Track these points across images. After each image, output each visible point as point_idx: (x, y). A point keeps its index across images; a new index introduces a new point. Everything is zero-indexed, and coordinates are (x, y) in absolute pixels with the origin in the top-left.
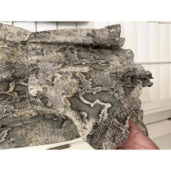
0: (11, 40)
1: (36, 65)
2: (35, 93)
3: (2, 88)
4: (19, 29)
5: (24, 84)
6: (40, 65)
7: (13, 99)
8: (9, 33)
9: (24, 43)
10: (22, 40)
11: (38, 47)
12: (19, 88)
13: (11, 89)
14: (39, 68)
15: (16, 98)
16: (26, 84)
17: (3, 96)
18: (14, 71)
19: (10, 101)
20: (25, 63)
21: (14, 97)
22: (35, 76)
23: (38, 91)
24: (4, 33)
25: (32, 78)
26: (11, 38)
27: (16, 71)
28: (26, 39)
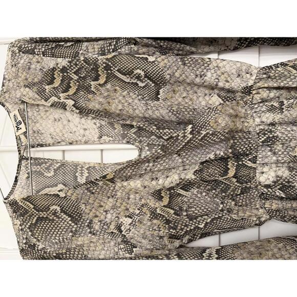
0: (227, 86)
1: (271, 132)
2: (272, 179)
3: (217, 170)
4: (239, 65)
5: (250, 164)
6: (279, 131)
7: (231, 190)
8: (223, 74)
9: (248, 90)
10: (244, 85)
11: (272, 95)
12: (244, 172)
13: (232, 172)
14: (277, 137)
15: (236, 187)
16: (254, 165)
17: (211, 183)
18: (232, 141)
19: (225, 193)
20: (251, 129)
21: (231, 186)
22: (271, 151)
23: (277, 176)
24: (215, 75)
25: (264, 154)
26: (227, 84)
27: (234, 143)
28: (251, 83)
